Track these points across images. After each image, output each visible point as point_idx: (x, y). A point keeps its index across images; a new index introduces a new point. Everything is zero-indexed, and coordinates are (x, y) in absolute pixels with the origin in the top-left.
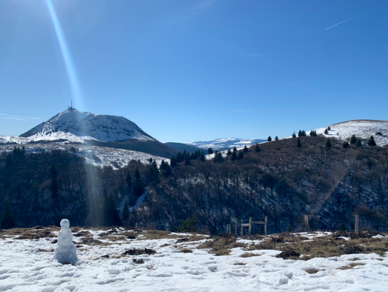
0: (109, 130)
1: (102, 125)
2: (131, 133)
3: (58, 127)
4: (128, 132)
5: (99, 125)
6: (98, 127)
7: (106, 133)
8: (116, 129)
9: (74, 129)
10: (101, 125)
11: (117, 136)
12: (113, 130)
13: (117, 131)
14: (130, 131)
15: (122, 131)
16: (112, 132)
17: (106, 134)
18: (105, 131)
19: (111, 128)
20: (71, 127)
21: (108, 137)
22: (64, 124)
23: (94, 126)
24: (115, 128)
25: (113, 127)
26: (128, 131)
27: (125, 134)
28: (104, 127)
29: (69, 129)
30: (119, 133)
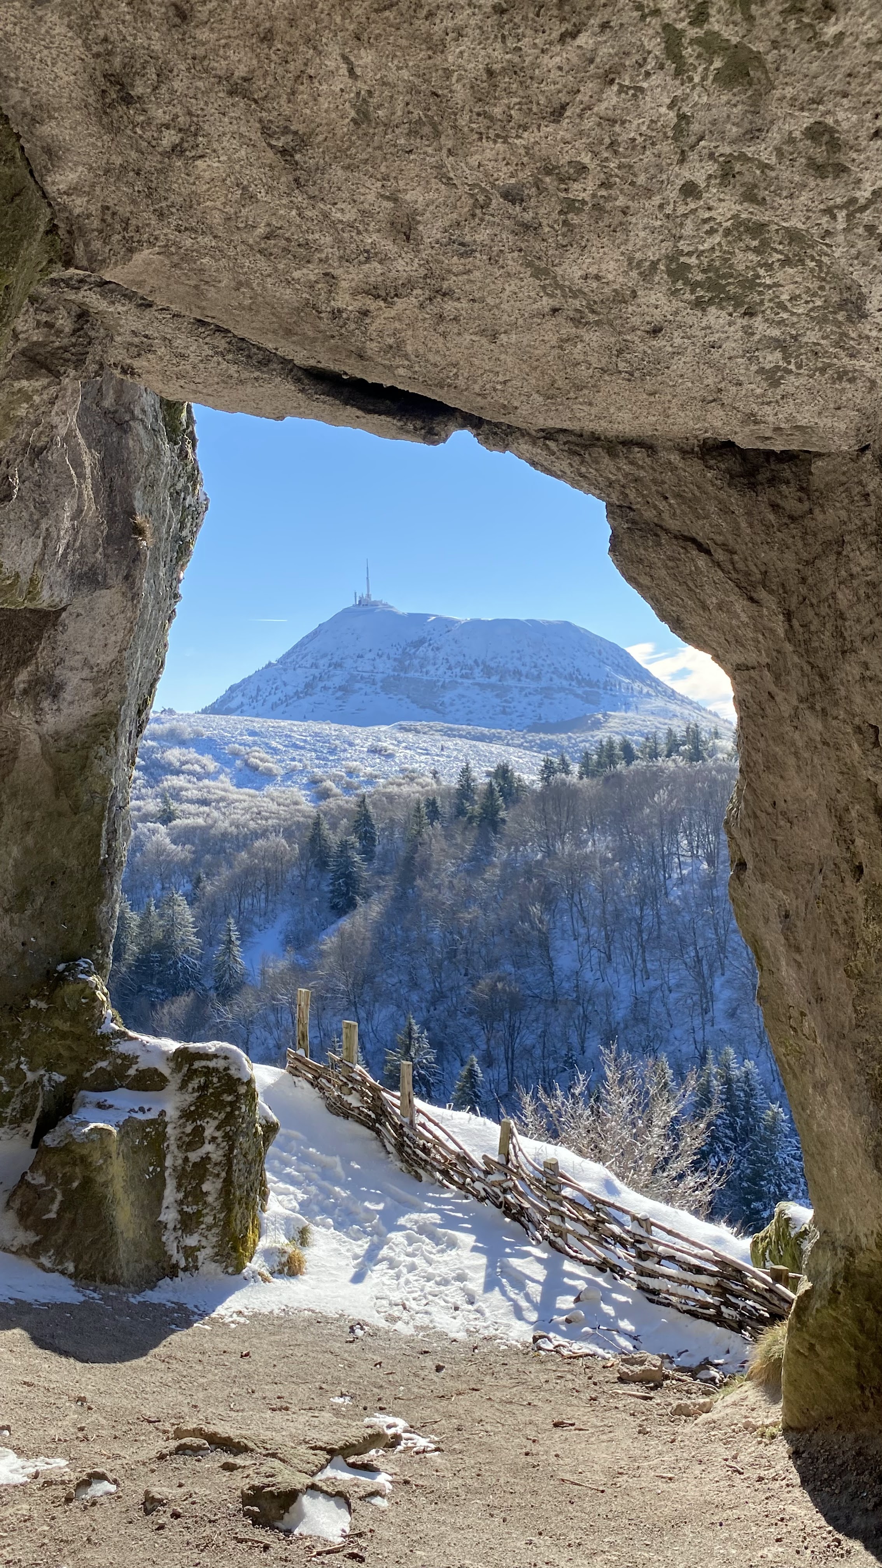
0: (510, 682)
1: (484, 663)
2: (601, 691)
3: (314, 677)
4: (587, 689)
5: (470, 662)
6: (464, 671)
7: (497, 696)
8: (539, 677)
9: (374, 683)
10: (476, 662)
11: (540, 705)
12: (525, 682)
13: (544, 683)
14: (596, 684)
15: (565, 683)
16: (522, 689)
17: (497, 701)
18: (493, 687)
19: (517, 673)
20: (362, 678)
21: (504, 712)
22: (338, 665)
23: (450, 668)
24: (534, 672)
25: (524, 670)
26: (590, 684)
27: (577, 696)
28: (488, 671)
29: (357, 686)
30: (547, 692)
